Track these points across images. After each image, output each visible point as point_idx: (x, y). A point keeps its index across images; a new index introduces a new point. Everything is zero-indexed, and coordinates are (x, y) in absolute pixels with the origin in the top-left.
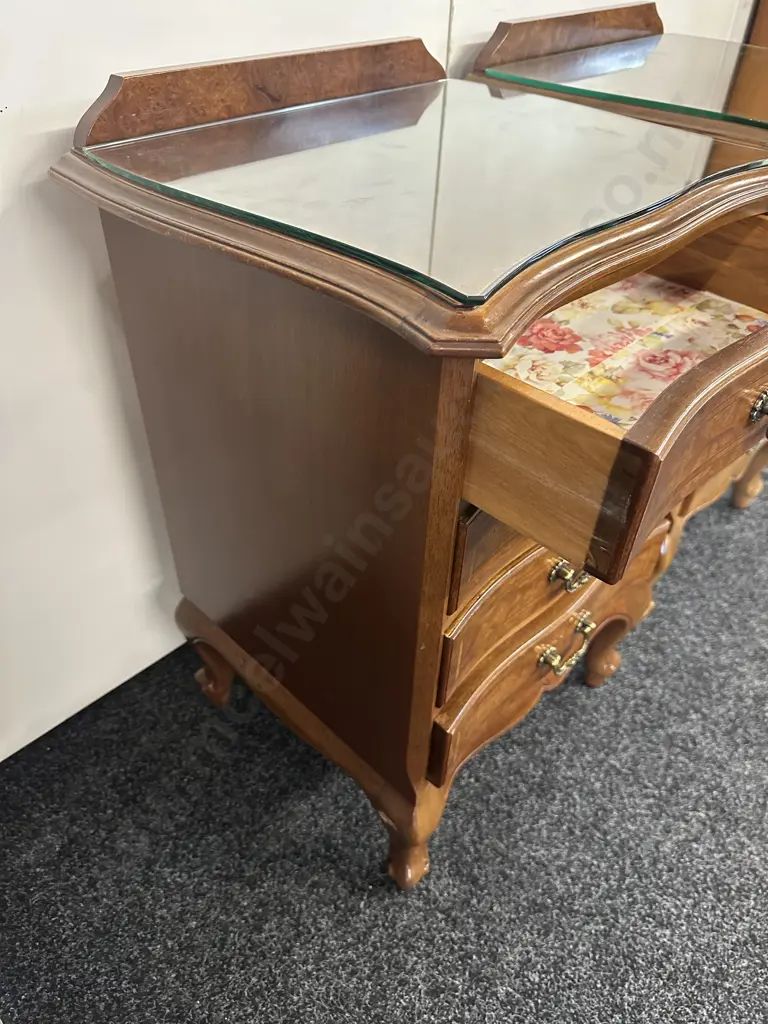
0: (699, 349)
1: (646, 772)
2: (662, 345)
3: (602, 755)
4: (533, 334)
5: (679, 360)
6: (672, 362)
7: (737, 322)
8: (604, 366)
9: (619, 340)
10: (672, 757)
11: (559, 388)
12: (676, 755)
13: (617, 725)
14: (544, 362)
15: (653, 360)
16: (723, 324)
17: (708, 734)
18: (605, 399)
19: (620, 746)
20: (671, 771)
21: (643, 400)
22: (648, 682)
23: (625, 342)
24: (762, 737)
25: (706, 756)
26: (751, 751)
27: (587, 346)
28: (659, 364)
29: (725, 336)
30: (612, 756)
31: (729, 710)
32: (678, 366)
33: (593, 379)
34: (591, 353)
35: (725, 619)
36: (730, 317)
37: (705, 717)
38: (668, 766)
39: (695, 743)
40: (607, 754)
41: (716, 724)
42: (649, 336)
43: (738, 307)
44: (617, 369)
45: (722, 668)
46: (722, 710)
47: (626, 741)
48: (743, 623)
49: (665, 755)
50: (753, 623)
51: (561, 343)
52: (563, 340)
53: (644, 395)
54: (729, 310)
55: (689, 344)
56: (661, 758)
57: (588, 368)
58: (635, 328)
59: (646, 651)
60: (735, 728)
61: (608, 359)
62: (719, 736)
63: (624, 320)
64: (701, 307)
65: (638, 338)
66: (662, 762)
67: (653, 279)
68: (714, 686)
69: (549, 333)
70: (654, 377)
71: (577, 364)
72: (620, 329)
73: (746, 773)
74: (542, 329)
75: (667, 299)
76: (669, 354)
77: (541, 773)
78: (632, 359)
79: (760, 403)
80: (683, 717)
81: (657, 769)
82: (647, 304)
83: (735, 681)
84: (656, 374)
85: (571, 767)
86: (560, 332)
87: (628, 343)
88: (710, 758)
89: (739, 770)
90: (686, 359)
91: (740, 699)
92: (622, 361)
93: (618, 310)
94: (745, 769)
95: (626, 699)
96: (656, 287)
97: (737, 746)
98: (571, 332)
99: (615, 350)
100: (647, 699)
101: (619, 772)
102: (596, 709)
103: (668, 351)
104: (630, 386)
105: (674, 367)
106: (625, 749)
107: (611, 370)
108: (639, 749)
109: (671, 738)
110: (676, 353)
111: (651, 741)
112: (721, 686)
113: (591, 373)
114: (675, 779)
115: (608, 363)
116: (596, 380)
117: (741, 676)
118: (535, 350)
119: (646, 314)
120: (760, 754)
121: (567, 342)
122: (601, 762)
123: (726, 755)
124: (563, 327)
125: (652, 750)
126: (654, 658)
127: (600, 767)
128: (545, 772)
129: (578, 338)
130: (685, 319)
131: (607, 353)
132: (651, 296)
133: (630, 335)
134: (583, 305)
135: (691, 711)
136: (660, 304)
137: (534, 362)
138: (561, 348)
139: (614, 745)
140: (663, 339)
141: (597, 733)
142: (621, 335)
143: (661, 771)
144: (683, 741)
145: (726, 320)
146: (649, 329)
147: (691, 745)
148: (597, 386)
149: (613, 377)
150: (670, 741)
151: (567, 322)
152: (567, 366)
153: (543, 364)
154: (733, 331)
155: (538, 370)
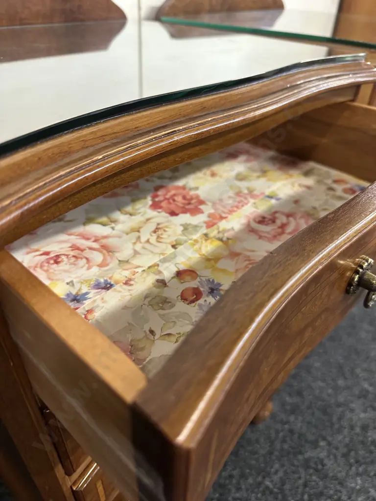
0: (302, 209)
1: (290, 490)
2: (272, 207)
3: (260, 479)
4: (166, 199)
5: (284, 219)
6: (279, 222)
7: (335, 186)
8: (218, 229)
9: (236, 204)
10: (308, 477)
11: (173, 250)
12: (311, 475)
13: (271, 453)
14: (167, 224)
15: (262, 220)
16: (323, 188)
17: (332, 457)
18: (212, 262)
19: (273, 470)
20: (307, 489)
21: (247, 262)
22: (292, 418)
23: (241, 204)
24: (368, 457)
25: (331, 475)
26: (361, 469)
27: (207, 209)
28: (266, 225)
29: (325, 198)
30: (267, 479)
31: (345, 437)
32: (283, 226)
33: (206, 240)
34: (210, 216)
35: (340, 368)
36: (329, 182)
37: (329, 444)
38: (305, 485)
39: (323, 465)
40: (264, 478)
41: (337, 448)
42: (262, 199)
43: (336, 174)
44: (229, 230)
45: (339, 405)
46: (340, 437)
47: (277, 466)
48: (352, 371)
49: (303, 475)
50: (358, 371)
51: (187, 207)
52: (189, 204)
53: (249, 257)
54: (328, 176)
55: (294, 205)
56: (300, 478)
57: (204, 230)
58: (251, 193)
59: (290, 395)
60: (350, 451)
61: (224, 221)
62: (339, 457)
63: (243, 185)
64: (307, 174)
65: (252, 201)
66: (301, 482)
67: (271, 153)
68: (335, 419)
69: (179, 199)
70: (260, 237)
71: (196, 226)
72: (239, 194)
73: (358, 487)
74: (175, 195)
75: (280, 169)
76: (277, 215)
77: (217, 495)
78: (244, 221)
79: (357, 276)
80: (315, 445)
81: (298, 488)
82: (264, 173)
83: (348, 415)
84: (263, 235)
85: (239, 489)
86: (188, 197)
87: (243, 206)
88: (333, 477)
89: (353, 485)
90: (291, 219)
91: (352, 428)
92: (234, 223)
93: (240, 178)
94: (357, 484)
95: (277, 432)
96: (273, 159)
97: (351, 466)
98: (197, 197)
99: (231, 212)
100: (291, 431)
101: (271, 492)
102: (257, 441)
103: (276, 212)
104: (237, 248)
105: (279, 227)
106: (276, 472)
107: (224, 231)
108: (286, 473)
109: (307, 461)
110: (283, 213)
111: (293, 465)
112: (340, 419)
113: (206, 235)
114: (310, 495)
115: (223, 225)
116: (209, 241)
117: (352, 411)
118: (163, 214)
119: (262, 181)
120: (366, 471)
121: (192, 205)
122: (260, 484)
123: (344, 474)
124: (192, 193)
125: (294, 472)
126: (296, 400)
127: (259, 488)
128: (221, 495)
129: (202, 202)
130: (293, 184)
131: (224, 215)
132: (268, 166)
133: (246, 198)
134: (213, 175)
135: (320, 439)
136: (275, 173)
137: (158, 224)
138: (185, 211)
139: (268, 469)
140: (273, 201)
141: (257, 460)
142: (238, 199)
143: (300, 490)
144: (316, 463)
145: (326, 184)
146: (263, 194)
147: (320, 467)
148: (208, 248)
149: (225, 239)
150: (306, 465)
151: (197, 188)
152: (186, 228)
153: (167, 227)
154: (331, 193)
155: (160, 232)
